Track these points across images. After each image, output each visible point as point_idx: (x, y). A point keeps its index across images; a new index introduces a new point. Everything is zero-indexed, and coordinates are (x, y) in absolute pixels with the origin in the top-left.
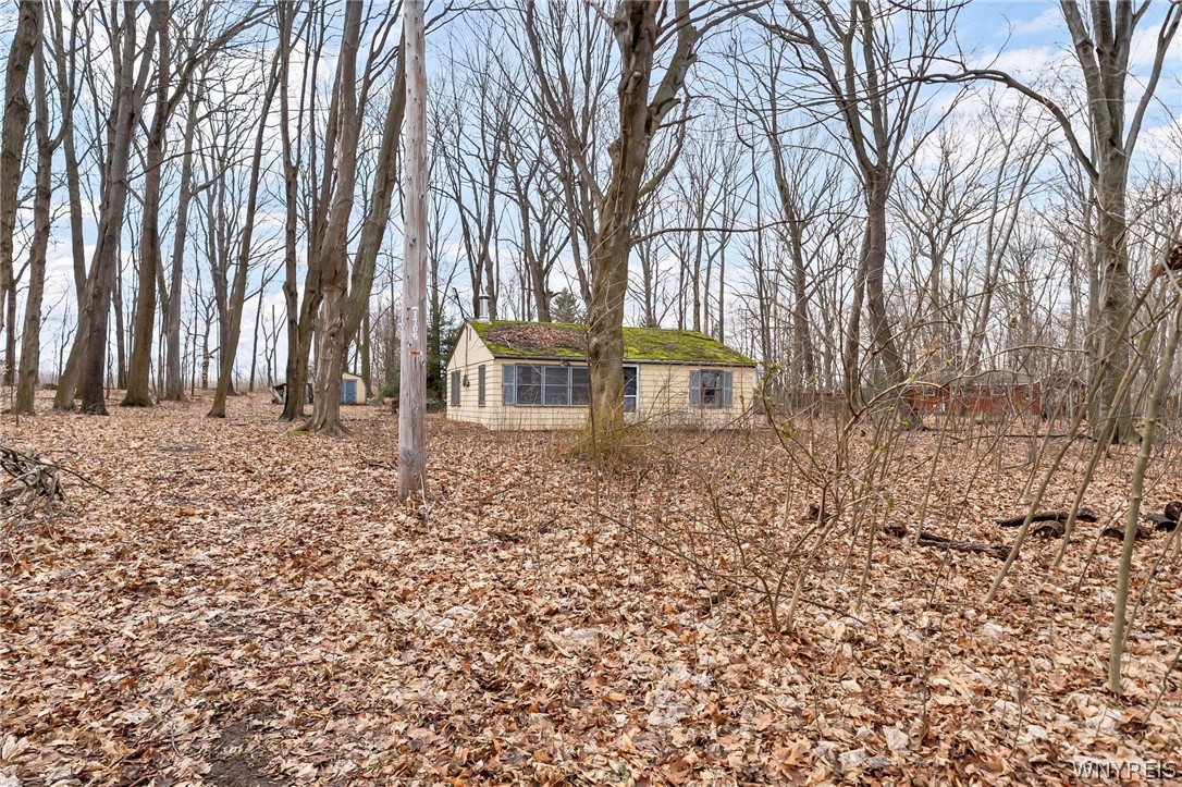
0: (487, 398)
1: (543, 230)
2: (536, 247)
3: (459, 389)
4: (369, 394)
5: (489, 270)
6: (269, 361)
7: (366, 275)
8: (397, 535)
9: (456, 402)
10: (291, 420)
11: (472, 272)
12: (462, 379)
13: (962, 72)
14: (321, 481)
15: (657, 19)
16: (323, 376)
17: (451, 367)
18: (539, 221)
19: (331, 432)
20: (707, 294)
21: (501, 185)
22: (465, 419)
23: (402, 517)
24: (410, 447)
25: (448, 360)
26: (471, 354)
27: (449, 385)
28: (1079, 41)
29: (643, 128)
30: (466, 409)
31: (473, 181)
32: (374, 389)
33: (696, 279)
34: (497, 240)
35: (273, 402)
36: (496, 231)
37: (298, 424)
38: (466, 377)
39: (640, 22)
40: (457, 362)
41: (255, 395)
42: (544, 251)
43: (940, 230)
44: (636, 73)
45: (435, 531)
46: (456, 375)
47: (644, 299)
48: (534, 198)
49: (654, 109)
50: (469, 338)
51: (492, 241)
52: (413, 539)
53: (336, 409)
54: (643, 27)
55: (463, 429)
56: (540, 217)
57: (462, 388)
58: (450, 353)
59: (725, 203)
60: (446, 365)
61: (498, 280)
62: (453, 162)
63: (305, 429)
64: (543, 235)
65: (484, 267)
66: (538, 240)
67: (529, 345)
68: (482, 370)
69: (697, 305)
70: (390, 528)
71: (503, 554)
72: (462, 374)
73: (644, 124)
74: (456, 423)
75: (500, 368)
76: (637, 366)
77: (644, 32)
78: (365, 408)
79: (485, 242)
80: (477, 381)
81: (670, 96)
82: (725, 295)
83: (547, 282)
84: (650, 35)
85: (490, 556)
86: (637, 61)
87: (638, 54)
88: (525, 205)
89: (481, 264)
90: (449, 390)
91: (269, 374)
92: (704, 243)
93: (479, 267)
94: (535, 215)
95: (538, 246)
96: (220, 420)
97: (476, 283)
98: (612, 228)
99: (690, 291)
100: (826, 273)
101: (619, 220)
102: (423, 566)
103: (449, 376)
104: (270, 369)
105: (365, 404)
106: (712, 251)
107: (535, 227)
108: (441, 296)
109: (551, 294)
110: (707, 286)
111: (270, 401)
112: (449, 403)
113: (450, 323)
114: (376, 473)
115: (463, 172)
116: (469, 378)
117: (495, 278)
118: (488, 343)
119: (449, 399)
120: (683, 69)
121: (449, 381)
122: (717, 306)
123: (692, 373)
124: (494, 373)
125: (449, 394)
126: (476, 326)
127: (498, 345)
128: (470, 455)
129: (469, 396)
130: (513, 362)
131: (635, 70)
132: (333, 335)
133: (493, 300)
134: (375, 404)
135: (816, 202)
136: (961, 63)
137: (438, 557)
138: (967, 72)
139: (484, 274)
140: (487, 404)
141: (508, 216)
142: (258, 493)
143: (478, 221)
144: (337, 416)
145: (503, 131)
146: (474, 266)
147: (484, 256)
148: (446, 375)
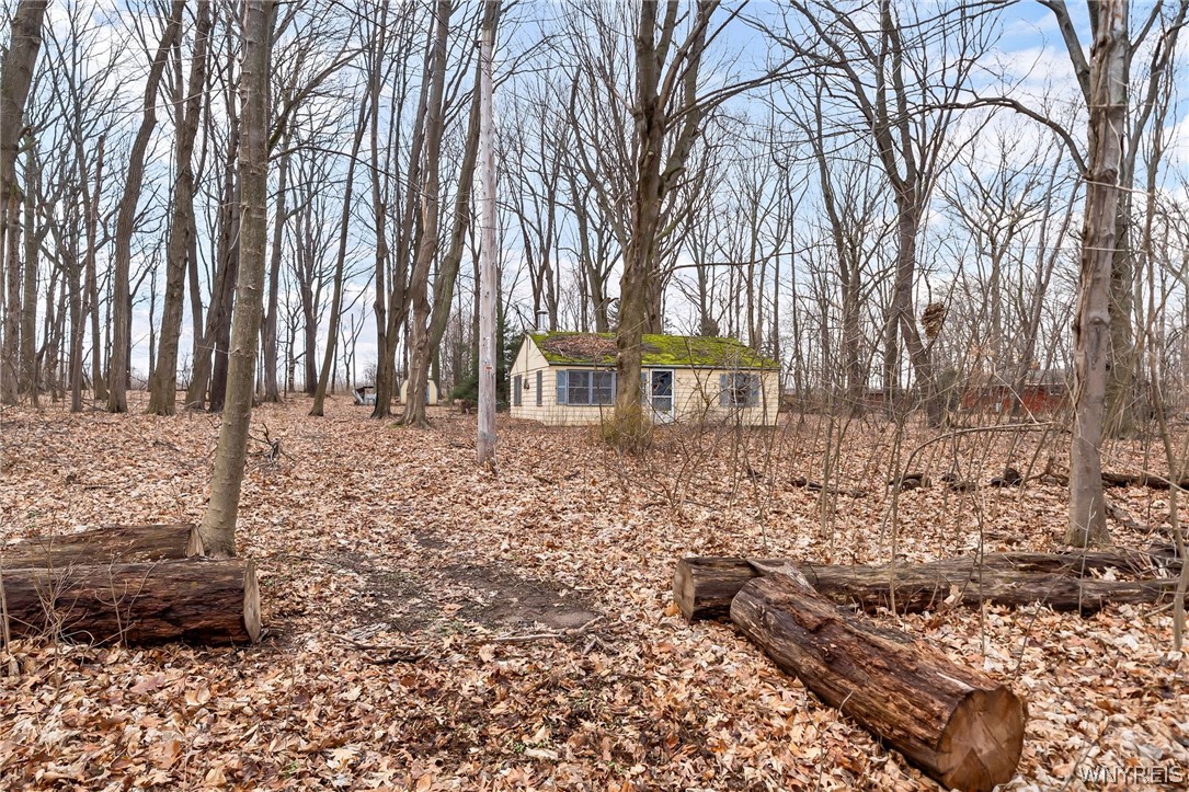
0: (543, 399)
1: (601, 238)
2: (594, 254)
3: (520, 392)
4: (440, 396)
5: (550, 278)
6: (347, 366)
7: (446, 300)
8: (479, 481)
9: (518, 403)
10: (380, 418)
11: (533, 283)
12: (523, 382)
13: (974, 99)
14: (424, 456)
15: (666, 111)
16: (413, 382)
17: (514, 372)
18: (596, 230)
19: (420, 426)
20: (761, 295)
21: (561, 198)
22: (525, 417)
23: (482, 473)
24: (486, 431)
25: (512, 364)
26: (530, 360)
27: (512, 388)
28: (1080, 71)
29: (656, 193)
30: (527, 408)
31: (534, 194)
32: (444, 391)
33: (750, 283)
34: (557, 249)
35: (356, 403)
36: (557, 241)
37: (388, 422)
38: (526, 380)
39: (652, 116)
40: (518, 368)
41: (336, 397)
42: (601, 259)
43: (1000, 230)
44: (650, 153)
45: (502, 478)
46: (518, 379)
47: (699, 302)
48: (593, 209)
49: (665, 177)
50: (528, 348)
51: (552, 250)
52: (489, 482)
53: (423, 409)
54: (655, 119)
55: (522, 425)
56: (598, 227)
57: (523, 390)
58: (514, 358)
59: (780, 207)
60: (510, 369)
61: (558, 286)
62: (515, 178)
63: (399, 424)
64: (600, 243)
65: (545, 276)
66: (596, 248)
67: (579, 354)
68: (539, 374)
69: (751, 308)
70: (475, 477)
71: (542, 489)
72: (523, 378)
73: (657, 189)
74: (518, 420)
75: (555, 373)
76: (673, 371)
77: (655, 123)
78: (437, 409)
79: (545, 251)
80: (535, 385)
81: (678, 166)
82: (780, 297)
83: (605, 288)
84: (660, 124)
85: (534, 489)
86: (650, 144)
87: (651, 139)
88: (583, 216)
89: (542, 274)
90: (512, 392)
91: (348, 377)
92: (758, 247)
93: (540, 278)
94: (594, 225)
95: (596, 254)
96: (320, 419)
97: (537, 293)
98: (632, 270)
99: (743, 294)
100: (881, 274)
101: (637, 264)
102: (496, 493)
103: (512, 380)
104: (348, 373)
105: (437, 405)
106: (767, 253)
107: (593, 236)
108: (504, 304)
109: (609, 301)
110: (761, 289)
111: (352, 402)
112: (512, 404)
113: (513, 331)
114: (461, 451)
115: (525, 186)
116: (529, 381)
117: (555, 286)
118: (545, 352)
119: (512, 399)
120: (689, 144)
121: (512, 384)
122: (772, 308)
123: (723, 377)
124: (550, 376)
125: (512, 396)
126: (534, 337)
127: (553, 354)
128: (527, 442)
129: (529, 397)
130: (564, 368)
131: (649, 150)
132: (421, 349)
133: (553, 307)
134: (446, 404)
135: (872, 203)
136: (972, 92)
137: (505, 490)
138: (978, 100)
139: (545, 282)
140: (543, 404)
141: (567, 225)
142: (385, 461)
143: (539, 233)
144: (424, 413)
145: (562, 149)
146: (535, 278)
147: (545, 266)
148: (509, 380)
